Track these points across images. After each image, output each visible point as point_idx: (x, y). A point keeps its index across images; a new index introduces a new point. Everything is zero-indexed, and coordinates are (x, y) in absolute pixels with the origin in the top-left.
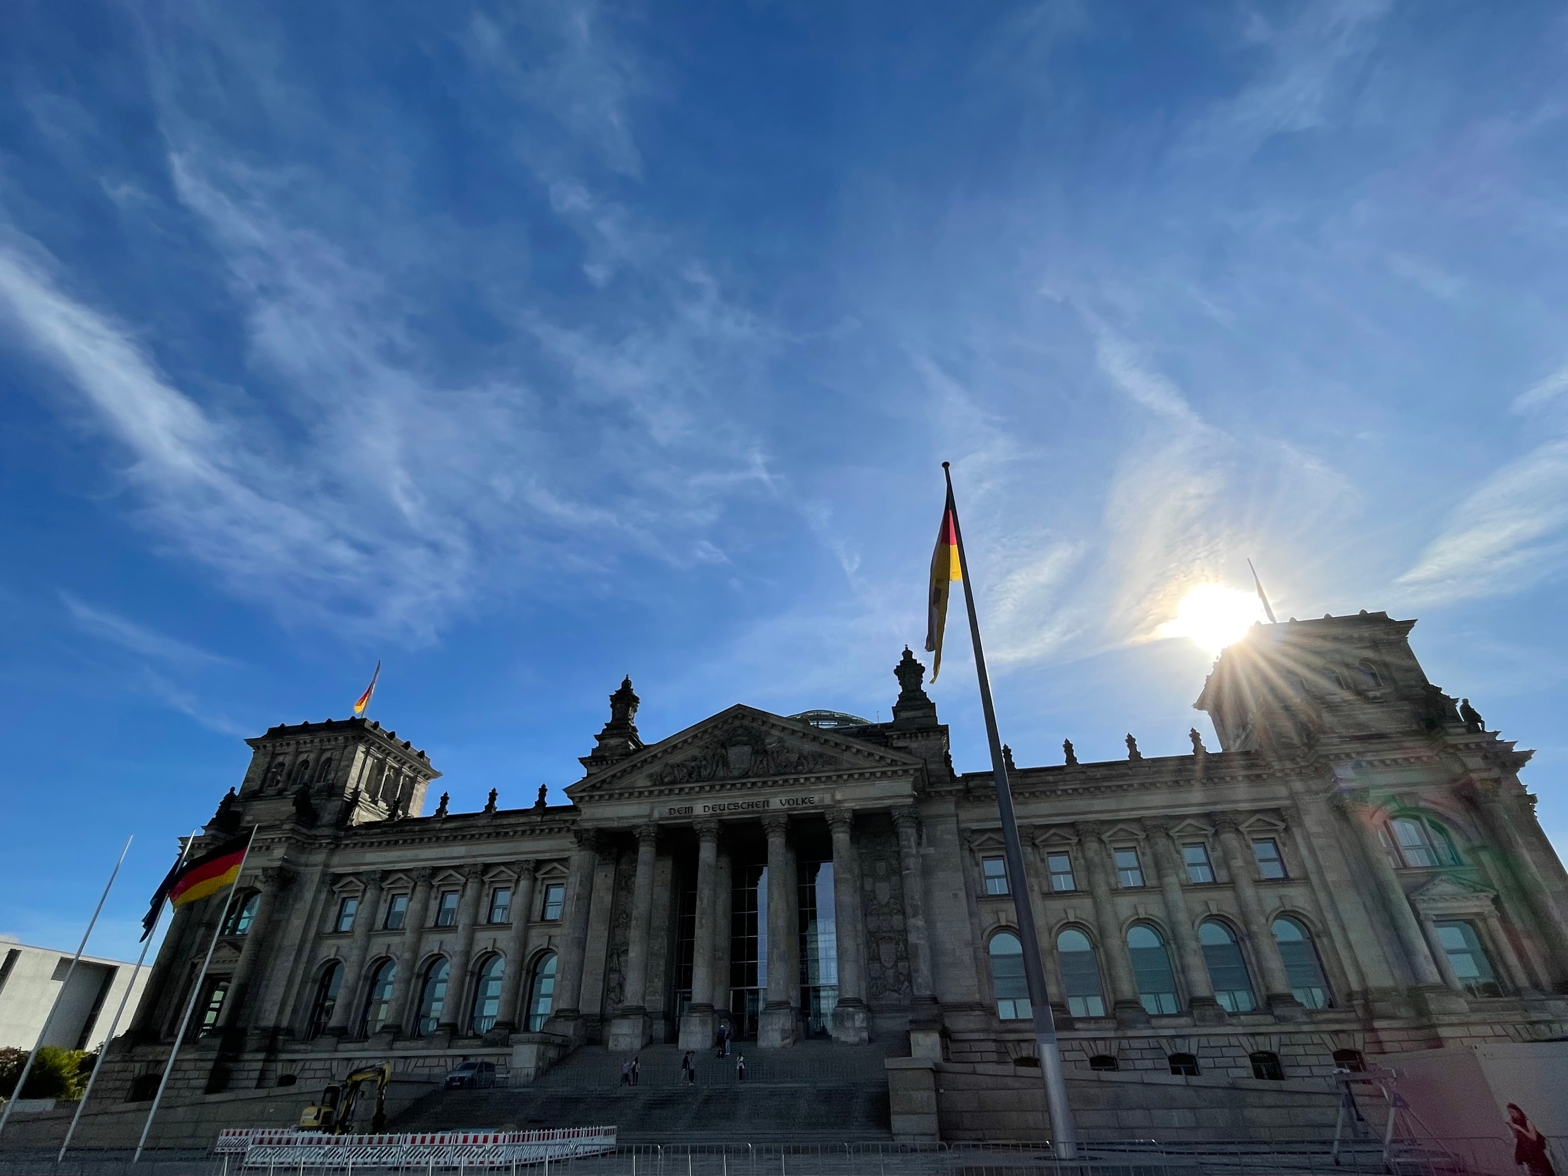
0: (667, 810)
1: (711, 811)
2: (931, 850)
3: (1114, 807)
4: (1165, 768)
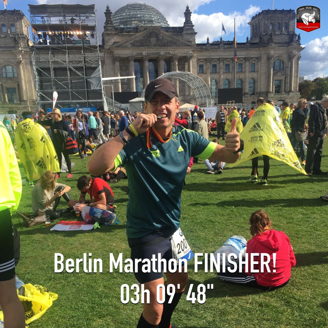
0: (136, 53)
1: (147, 54)
3: (228, 55)
4: (240, 46)
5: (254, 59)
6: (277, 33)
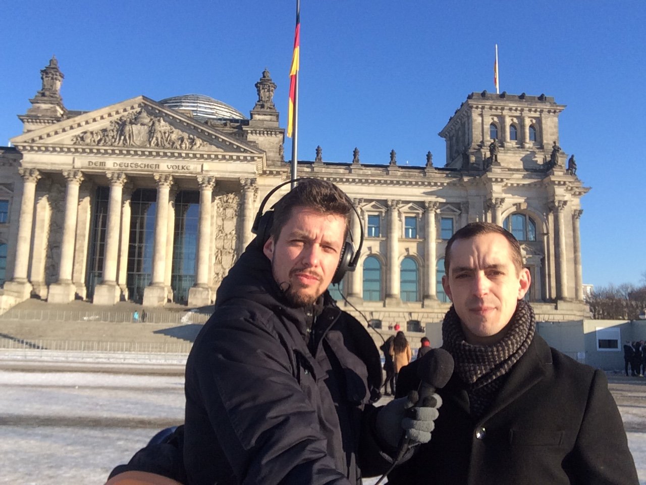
0: (87, 163)
1: (118, 167)
3: (373, 192)
4: (407, 173)
5: (448, 208)
6: (511, 147)
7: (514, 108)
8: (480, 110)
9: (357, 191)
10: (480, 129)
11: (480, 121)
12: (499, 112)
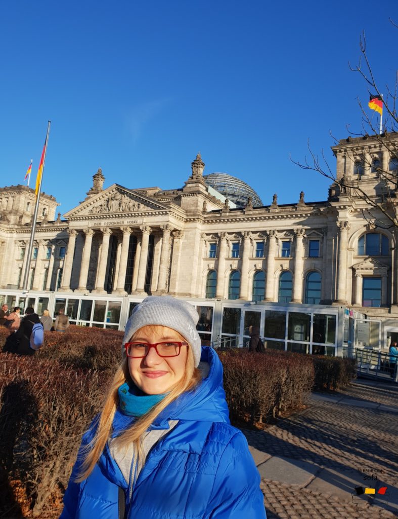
0: (94, 224)
1: (106, 225)
2: (186, 241)
3: (258, 226)
4: (283, 210)
5: (314, 233)
6: (367, 178)
7: (373, 146)
8: (343, 153)
9: (247, 227)
10: (343, 168)
11: (344, 162)
12: (360, 152)
